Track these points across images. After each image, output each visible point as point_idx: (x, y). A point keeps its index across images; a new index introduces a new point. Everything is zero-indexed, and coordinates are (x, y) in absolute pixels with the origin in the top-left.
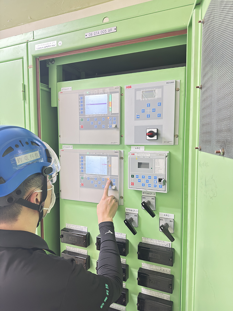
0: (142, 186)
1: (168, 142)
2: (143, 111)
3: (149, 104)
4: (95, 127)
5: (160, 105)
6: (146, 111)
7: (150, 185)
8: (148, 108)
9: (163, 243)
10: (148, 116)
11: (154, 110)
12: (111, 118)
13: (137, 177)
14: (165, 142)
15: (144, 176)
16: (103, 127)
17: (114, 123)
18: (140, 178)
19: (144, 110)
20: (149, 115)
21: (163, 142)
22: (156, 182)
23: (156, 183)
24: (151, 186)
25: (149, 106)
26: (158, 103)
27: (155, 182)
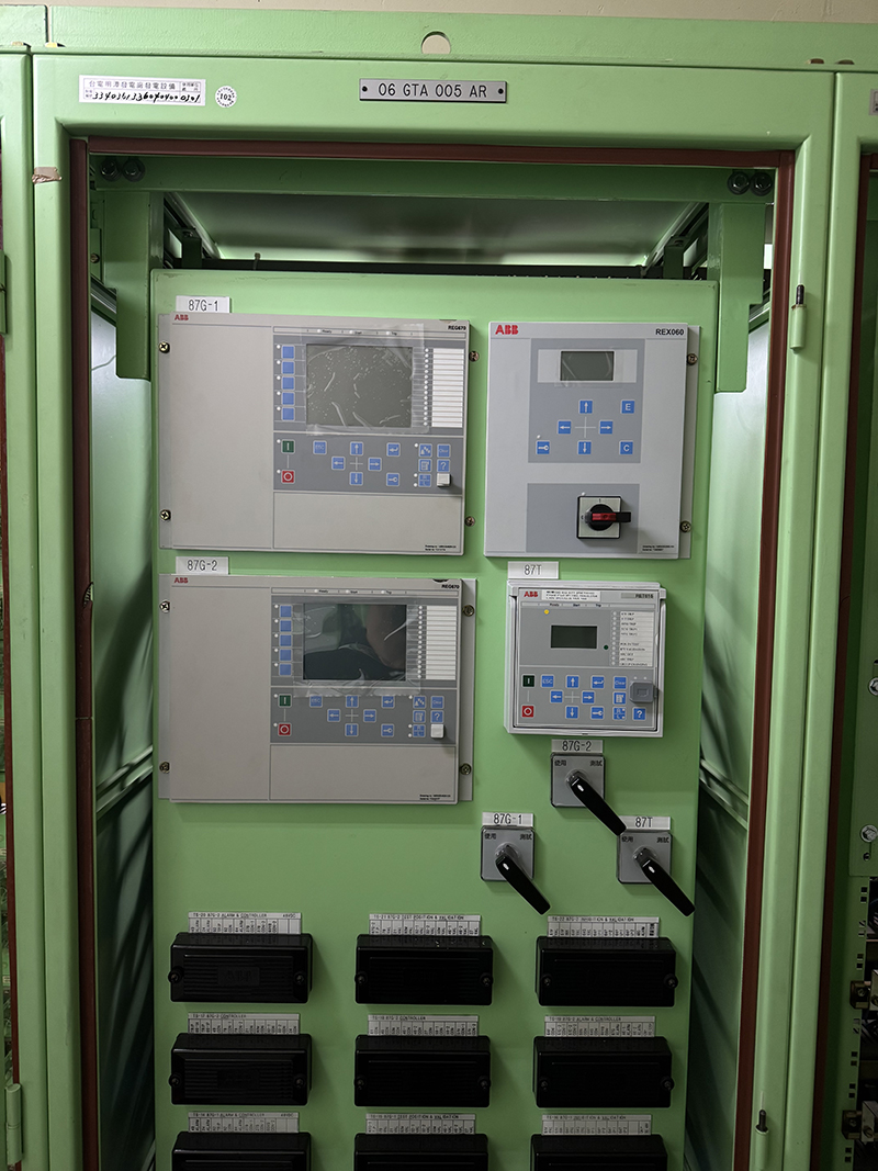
0: (569, 716)
1: (660, 548)
2: (566, 428)
3: (590, 403)
4: (353, 482)
5: (632, 411)
6: (574, 428)
7: (599, 713)
8: (586, 417)
9: (630, 927)
10: (586, 450)
11: (607, 428)
12: (429, 447)
13: (548, 682)
14: (647, 548)
15: (576, 679)
16: (390, 483)
17: (441, 466)
18: (560, 685)
19: (568, 424)
20: (589, 444)
21: (640, 549)
22: (624, 699)
23: (624, 702)
24: (601, 717)
25: (590, 411)
26: (624, 403)
27: (620, 698)
